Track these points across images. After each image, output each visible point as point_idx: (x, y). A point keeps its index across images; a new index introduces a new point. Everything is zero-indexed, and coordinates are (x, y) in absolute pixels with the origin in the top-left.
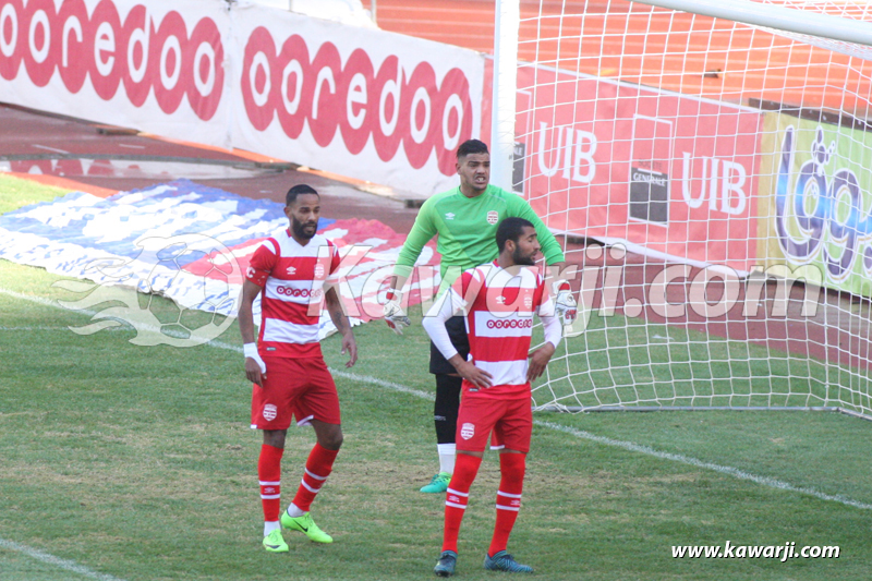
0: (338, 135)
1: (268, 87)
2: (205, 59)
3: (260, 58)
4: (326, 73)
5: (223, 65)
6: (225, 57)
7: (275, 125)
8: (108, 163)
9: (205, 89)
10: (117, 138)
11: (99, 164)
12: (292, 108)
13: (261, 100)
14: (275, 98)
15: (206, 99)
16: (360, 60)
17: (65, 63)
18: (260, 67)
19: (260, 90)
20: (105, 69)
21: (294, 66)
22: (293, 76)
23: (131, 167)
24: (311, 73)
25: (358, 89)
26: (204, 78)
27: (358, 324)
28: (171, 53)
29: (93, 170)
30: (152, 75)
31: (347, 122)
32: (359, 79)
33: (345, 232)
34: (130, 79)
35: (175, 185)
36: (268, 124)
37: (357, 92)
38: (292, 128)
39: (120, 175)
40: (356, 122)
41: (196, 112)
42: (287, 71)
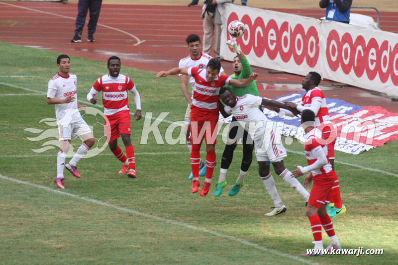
0: (365, 73)
1: (337, 54)
2: (312, 43)
3: (333, 42)
4: (360, 48)
5: (319, 45)
6: (320, 42)
7: (340, 69)
8: (273, 85)
9: (312, 55)
10: (277, 75)
11: (270, 86)
12: (346, 62)
13: (334, 59)
14: (340, 58)
15: (312, 58)
16: (373, 43)
17: (256, 45)
18: (333, 46)
19: (334, 55)
20: (272, 47)
21: (346, 46)
22: (346, 49)
23: (283, 86)
24: (353, 48)
25: (373, 54)
26: (311, 51)
27: (372, 148)
28: (299, 40)
29: (268, 88)
30: (292, 50)
31: (369, 67)
32: (373, 50)
33: (367, 111)
34: (283, 51)
35: (300, 93)
36: (337, 68)
37: (372, 55)
38: (346, 70)
39: (278, 90)
40: (372, 67)
41: (308, 64)
42: (344, 47)
